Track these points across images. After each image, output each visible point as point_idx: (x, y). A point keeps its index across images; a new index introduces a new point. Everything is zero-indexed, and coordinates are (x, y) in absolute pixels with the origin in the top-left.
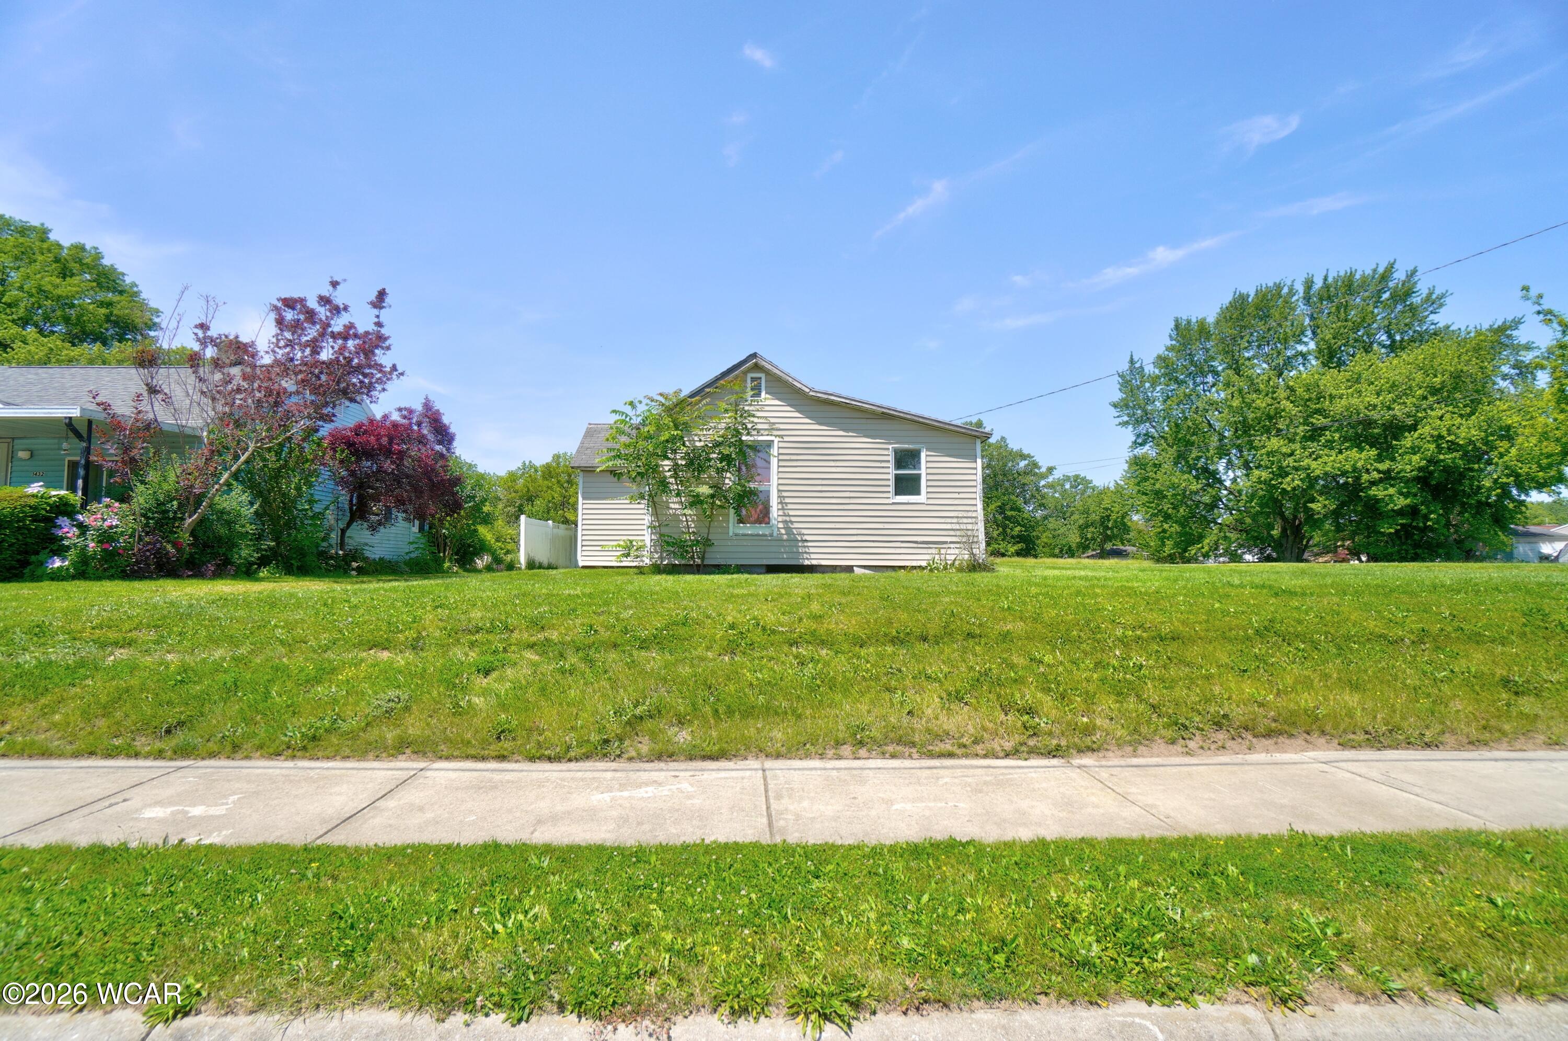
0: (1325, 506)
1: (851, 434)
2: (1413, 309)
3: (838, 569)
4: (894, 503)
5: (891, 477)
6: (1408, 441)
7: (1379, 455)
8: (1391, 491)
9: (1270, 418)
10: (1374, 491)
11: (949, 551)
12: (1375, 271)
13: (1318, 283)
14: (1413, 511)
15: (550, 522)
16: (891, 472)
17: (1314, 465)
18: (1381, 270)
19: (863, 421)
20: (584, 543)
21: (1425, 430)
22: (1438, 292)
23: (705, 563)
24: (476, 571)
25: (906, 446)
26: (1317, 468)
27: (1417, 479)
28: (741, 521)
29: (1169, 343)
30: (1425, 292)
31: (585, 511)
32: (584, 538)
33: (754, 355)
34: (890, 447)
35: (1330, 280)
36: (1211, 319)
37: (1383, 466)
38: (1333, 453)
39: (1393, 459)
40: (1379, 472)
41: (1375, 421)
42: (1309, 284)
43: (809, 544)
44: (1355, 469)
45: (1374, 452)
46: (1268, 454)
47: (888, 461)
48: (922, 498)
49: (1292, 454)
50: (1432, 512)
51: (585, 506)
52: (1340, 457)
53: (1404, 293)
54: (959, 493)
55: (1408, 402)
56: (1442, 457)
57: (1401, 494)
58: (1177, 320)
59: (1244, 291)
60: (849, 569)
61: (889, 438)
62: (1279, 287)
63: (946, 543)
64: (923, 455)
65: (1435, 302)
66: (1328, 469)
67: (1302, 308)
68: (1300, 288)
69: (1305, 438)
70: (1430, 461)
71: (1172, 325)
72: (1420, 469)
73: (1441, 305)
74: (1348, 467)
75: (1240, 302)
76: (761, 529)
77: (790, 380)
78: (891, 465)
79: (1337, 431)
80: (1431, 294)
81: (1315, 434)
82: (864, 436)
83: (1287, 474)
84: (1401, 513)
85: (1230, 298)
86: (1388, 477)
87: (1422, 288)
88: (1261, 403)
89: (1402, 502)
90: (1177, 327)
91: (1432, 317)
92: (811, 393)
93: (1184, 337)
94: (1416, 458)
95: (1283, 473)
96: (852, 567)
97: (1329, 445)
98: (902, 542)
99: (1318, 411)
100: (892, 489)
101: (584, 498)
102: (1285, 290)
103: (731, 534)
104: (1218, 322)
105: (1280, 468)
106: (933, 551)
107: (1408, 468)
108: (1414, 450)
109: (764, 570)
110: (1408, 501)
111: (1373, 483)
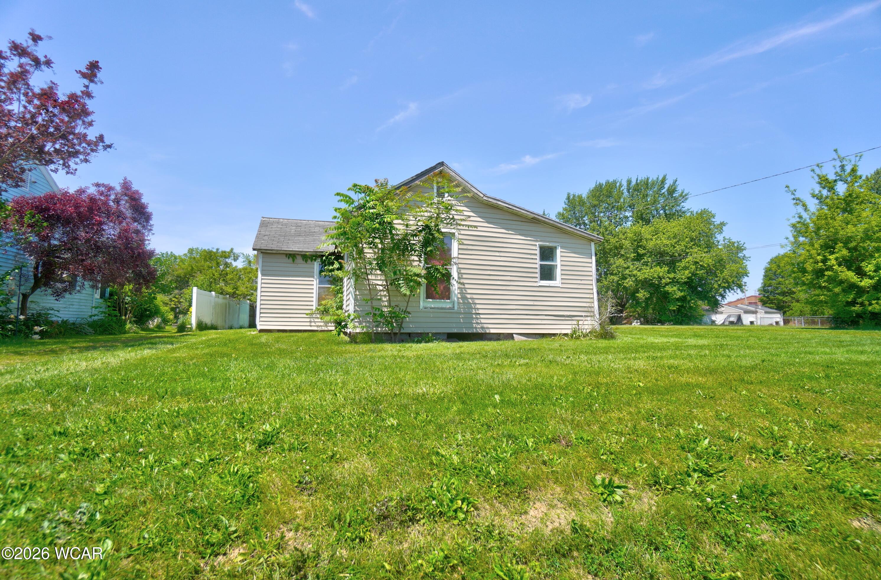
0: (644, 295)
1: (510, 232)
2: (676, 199)
3: (502, 336)
4: (540, 286)
5: (538, 266)
6: (682, 264)
7: (668, 270)
8: (675, 288)
9: (616, 248)
10: (667, 288)
11: (586, 323)
12: (658, 178)
13: (634, 182)
14: (683, 299)
15: (213, 293)
16: (538, 262)
17: (639, 274)
18: (660, 178)
19: (519, 223)
20: (262, 311)
21: (690, 258)
22: (685, 192)
23: (402, 331)
24: (148, 329)
25: (547, 244)
26: (641, 276)
27: (685, 283)
28: (428, 297)
29: (564, 206)
30: (680, 191)
31: (263, 285)
32: (262, 306)
33: (442, 164)
34: (537, 244)
35: (638, 181)
36: (584, 196)
37: (672, 275)
38: (648, 268)
39: (675, 272)
40: (670, 279)
41: (668, 253)
42: (629, 182)
43: (482, 316)
44: (659, 277)
45: (667, 269)
46: (617, 267)
47: (536, 254)
48: (557, 282)
49: (628, 268)
50: (692, 299)
51: (263, 281)
52: (651, 270)
53: (672, 191)
54: (581, 280)
55: (682, 244)
56: (698, 272)
57: (679, 290)
58: (569, 195)
59: (601, 182)
60: (510, 336)
61: (536, 238)
62: (615, 182)
63: (582, 316)
64: (558, 251)
65: (684, 197)
66: (646, 276)
67: (626, 193)
68: (625, 184)
69: (633, 260)
70: (694, 274)
71: (566, 196)
72: (688, 278)
73: (686, 199)
74: (655, 276)
75: (599, 188)
76: (445, 304)
77: (469, 186)
78: (538, 257)
79: (649, 257)
80: (683, 193)
81: (639, 257)
82: (520, 235)
83: (626, 278)
84: (678, 300)
85: (594, 186)
86: (674, 282)
87: (679, 189)
88: (613, 240)
89: (679, 294)
90: (568, 198)
91: (682, 204)
92: (485, 198)
93: (572, 203)
94: (687, 272)
95: (624, 278)
96: (512, 334)
97: (646, 264)
98: (546, 315)
99: (640, 246)
100: (538, 275)
101: (263, 275)
102: (618, 184)
103: (421, 307)
104: (588, 198)
105: (623, 275)
106: (575, 322)
107: (683, 277)
108: (686, 268)
109: (446, 337)
110: (682, 294)
111: (667, 284)
